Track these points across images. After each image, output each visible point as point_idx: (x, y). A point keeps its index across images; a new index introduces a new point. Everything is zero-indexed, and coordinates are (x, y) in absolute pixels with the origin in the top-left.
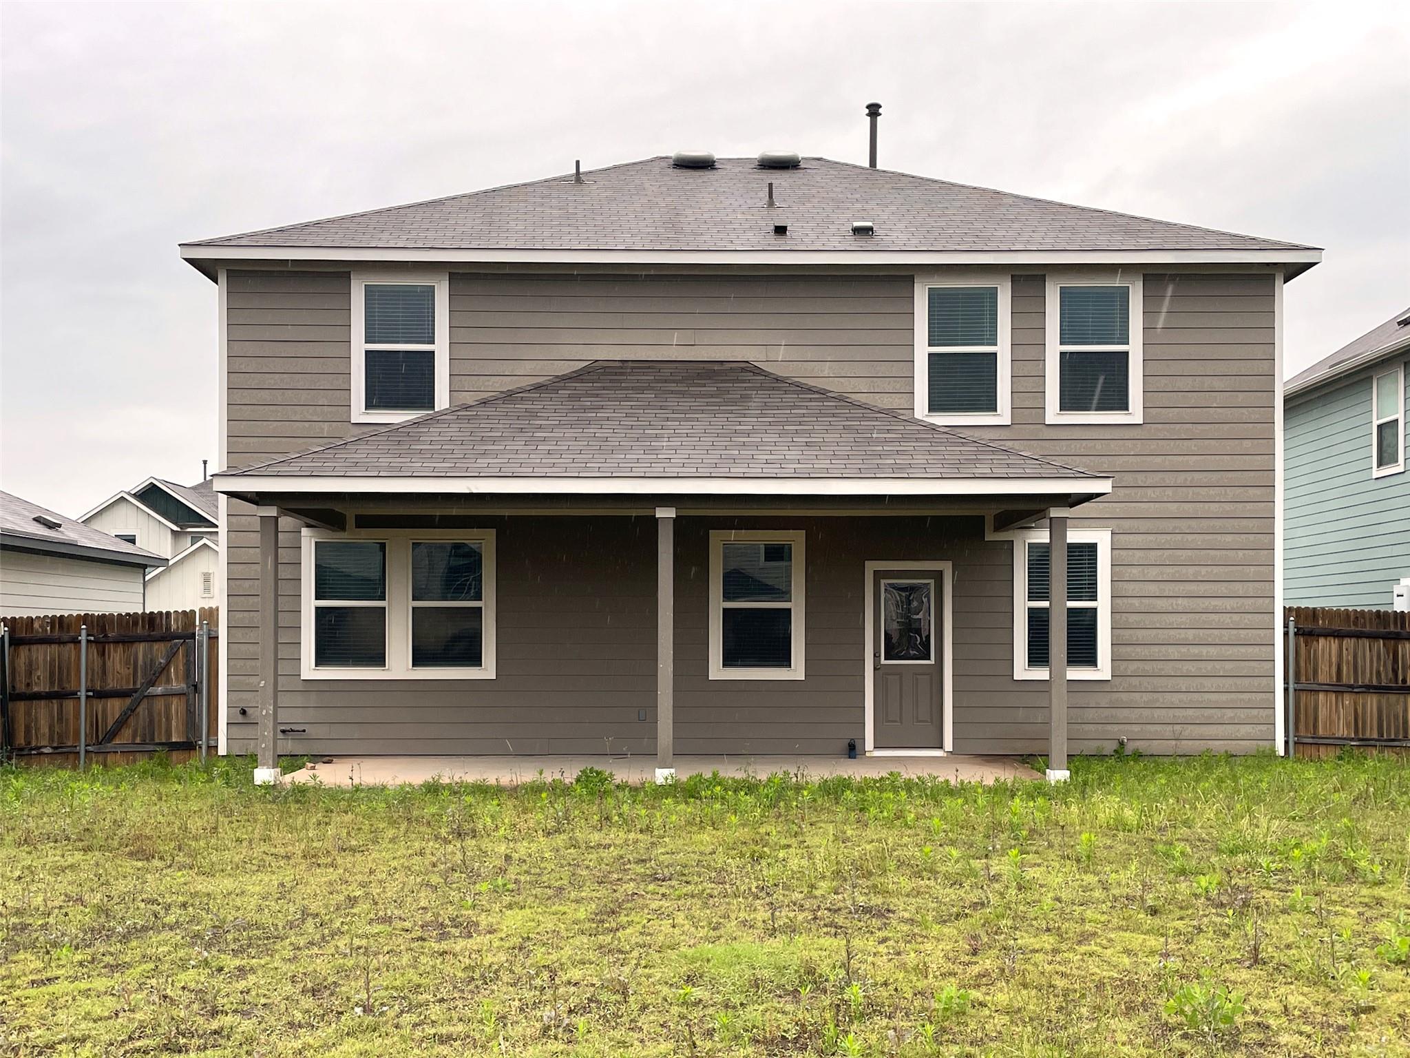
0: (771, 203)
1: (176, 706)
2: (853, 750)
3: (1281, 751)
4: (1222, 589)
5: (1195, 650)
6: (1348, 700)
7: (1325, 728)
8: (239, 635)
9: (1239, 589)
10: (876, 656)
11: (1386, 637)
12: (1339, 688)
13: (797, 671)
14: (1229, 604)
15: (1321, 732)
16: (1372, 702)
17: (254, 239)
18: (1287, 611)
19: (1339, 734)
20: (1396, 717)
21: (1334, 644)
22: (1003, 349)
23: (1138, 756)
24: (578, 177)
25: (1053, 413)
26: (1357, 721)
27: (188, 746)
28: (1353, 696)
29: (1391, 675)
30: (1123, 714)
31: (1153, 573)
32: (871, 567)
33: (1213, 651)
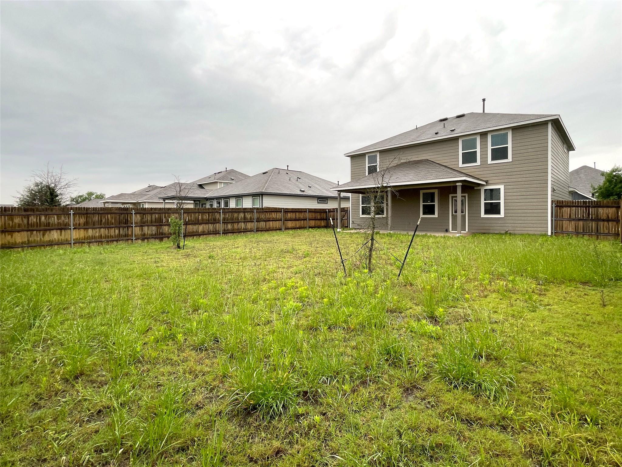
0: (444, 127)
1: (346, 221)
2: (447, 231)
3: (549, 233)
4: (533, 197)
5: (526, 211)
6: (573, 222)
7: (565, 229)
8: (353, 210)
9: (538, 197)
10: (452, 213)
11: (586, 207)
12: (570, 219)
13: (436, 215)
14: (535, 200)
15: (564, 230)
16: (581, 223)
17: (354, 152)
18: (552, 202)
19: (570, 231)
20: (589, 227)
21: (569, 209)
22: (478, 150)
23: (510, 234)
24: (417, 129)
25: (490, 161)
26: (576, 228)
27: (347, 227)
28: (575, 222)
29: (587, 216)
30: (507, 225)
31: (515, 194)
32: (451, 196)
33: (531, 211)
